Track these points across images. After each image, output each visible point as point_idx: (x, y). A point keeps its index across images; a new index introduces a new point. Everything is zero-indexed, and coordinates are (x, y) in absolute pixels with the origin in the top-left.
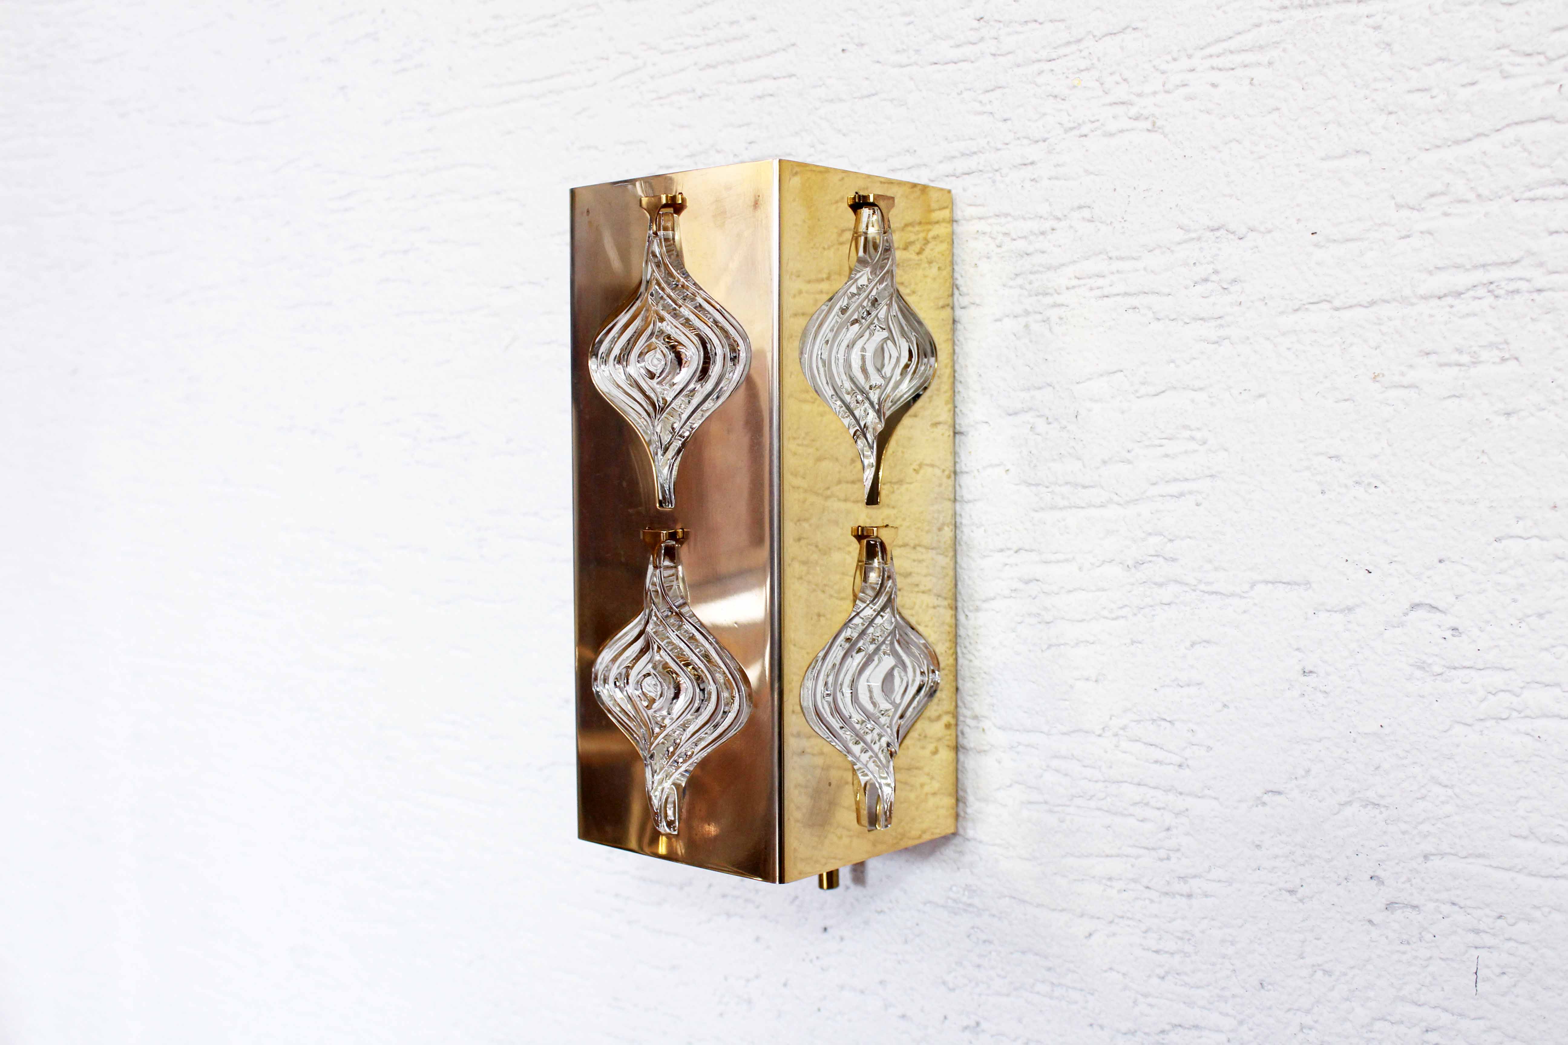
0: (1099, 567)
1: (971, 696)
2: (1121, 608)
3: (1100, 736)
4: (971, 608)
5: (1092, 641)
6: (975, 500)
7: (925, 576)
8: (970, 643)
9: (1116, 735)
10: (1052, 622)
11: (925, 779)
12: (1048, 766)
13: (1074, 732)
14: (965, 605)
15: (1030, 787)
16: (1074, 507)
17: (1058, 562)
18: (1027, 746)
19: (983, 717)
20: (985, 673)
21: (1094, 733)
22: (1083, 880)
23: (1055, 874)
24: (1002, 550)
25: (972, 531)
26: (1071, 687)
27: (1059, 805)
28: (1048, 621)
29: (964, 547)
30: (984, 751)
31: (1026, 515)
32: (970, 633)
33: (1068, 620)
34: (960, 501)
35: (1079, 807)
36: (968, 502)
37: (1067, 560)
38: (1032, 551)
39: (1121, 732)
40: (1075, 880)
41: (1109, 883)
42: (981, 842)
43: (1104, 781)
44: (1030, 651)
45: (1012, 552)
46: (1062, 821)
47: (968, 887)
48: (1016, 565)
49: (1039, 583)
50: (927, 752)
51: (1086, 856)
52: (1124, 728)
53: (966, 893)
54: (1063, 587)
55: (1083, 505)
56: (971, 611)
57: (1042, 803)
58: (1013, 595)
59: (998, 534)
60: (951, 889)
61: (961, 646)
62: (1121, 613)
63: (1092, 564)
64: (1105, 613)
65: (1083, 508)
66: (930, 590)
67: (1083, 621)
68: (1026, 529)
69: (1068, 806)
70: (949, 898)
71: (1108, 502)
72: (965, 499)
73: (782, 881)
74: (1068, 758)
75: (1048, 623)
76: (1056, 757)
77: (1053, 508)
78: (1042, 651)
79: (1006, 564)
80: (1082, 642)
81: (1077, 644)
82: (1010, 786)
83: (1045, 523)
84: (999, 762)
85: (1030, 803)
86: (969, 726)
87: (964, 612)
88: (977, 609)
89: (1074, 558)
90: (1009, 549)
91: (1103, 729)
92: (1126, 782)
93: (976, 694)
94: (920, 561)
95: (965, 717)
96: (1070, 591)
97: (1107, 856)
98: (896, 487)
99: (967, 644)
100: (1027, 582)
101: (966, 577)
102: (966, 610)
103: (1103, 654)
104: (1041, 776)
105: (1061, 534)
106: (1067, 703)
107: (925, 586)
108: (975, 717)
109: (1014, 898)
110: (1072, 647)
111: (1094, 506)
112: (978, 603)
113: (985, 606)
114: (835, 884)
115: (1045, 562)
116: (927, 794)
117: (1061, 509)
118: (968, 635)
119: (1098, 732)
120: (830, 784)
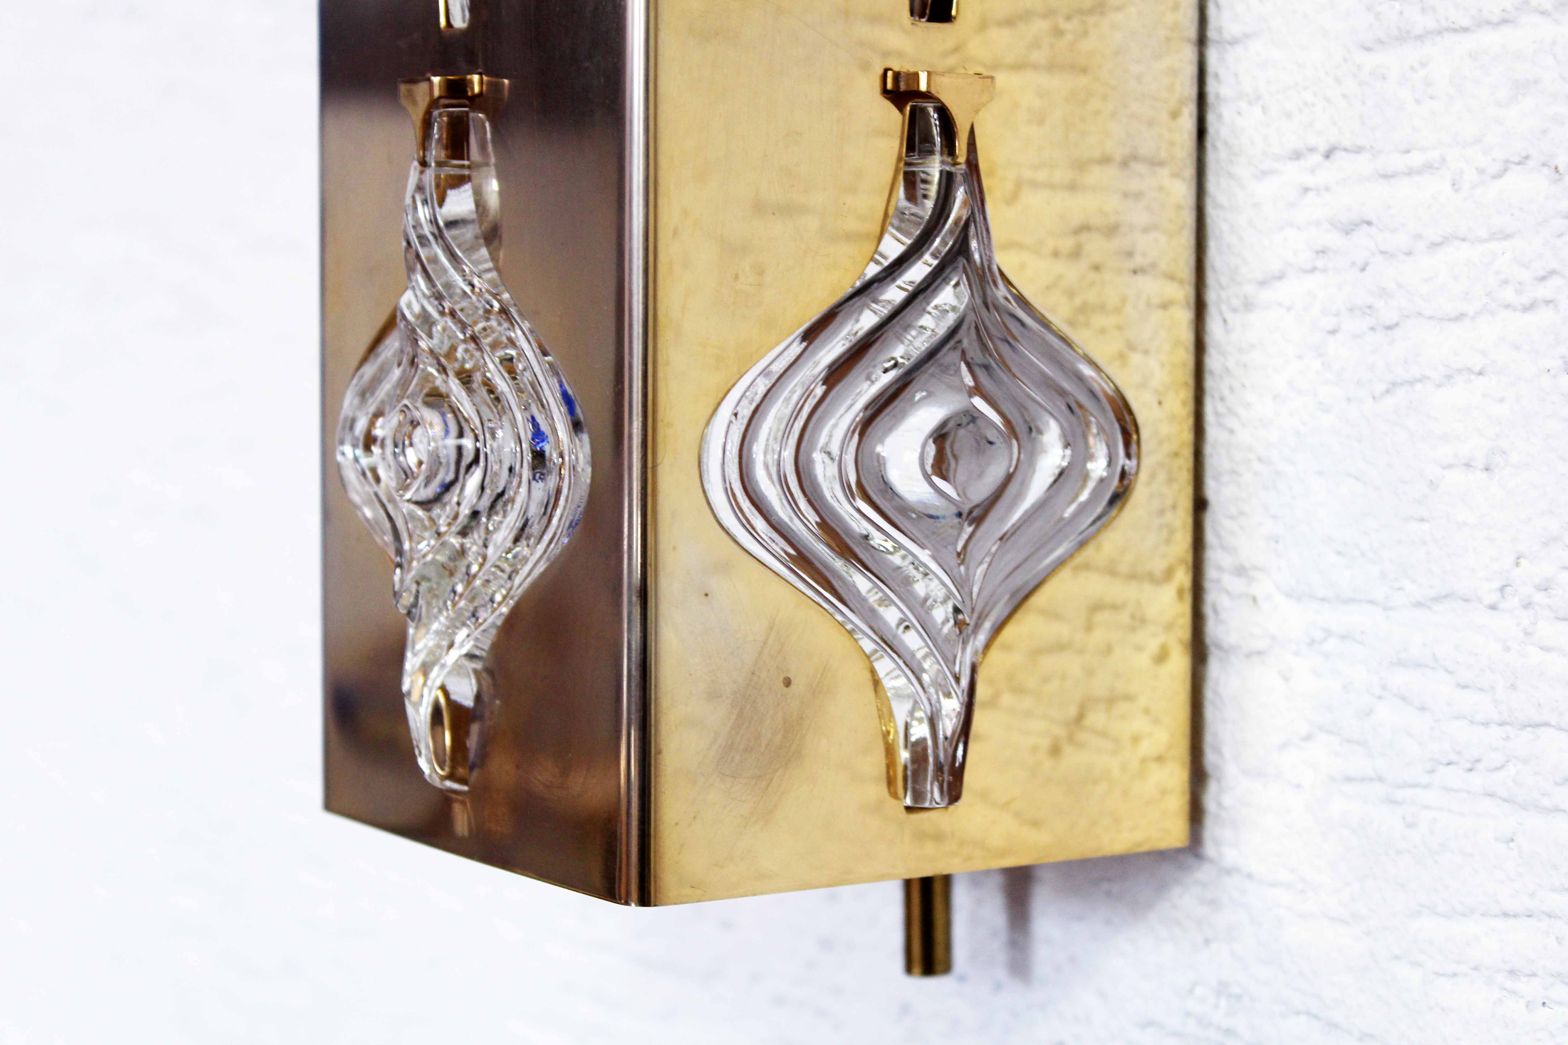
0: (1494, 177)
1: (1232, 518)
2: (1543, 278)
3: (1493, 607)
4: (1235, 302)
5: (1477, 368)
6: (1247, 36)
7: (1146, 230)
8: (1232, 390)
9: (1528, 605)
10: (1397, 325)
11: (1140, 724)
12: (1384, 687)
13: (1436, 599)
14: (1223, 294)
15: (1348, 741)
16: (1447, 30)
17: (1411, 172)
18: (1344, 637)
19: (1256, 568)
20: (1260, 459)
21: (1480, 600)
22: (1455, 975)
23: (1396, 957)
24: (1297, 156)
25: (1239, 113)
26: (1433, 485)
27: (1405, 785)
28: (1388, 322)
29: (1223, 154)
30: (1260, 653)
31: (1345, 60)
32: (1231, 364)
33: (1430, 318)
34: (1218, 42)
35: (1448, 790)
36: (1234, 42)
37: (1429, 167)
38: (1359, 150)
39: (1539, 598)
40: (1438, 974)
41: (1509, 984)
42: (1250, 876)
43: (1502, 724)
44: (1349, 400)
45: (1317, 158)
46: (1411, 825)
47: (1222, 989)
48: (1327, 189)
49: (1373, 230)
50: (1144, 660)
51: (1464, 915)
52: (1544, 588)
53: (1223, 1003)
54: (1419, 237)
55: (1465, 23)
56: (1234, 310)
57: (1371, 779)
58: (1320, 264)
59: (1289, 116)
60: (1191, 991)
61: (1213, 397)
62: (1543, 291)
63: (1481, 171)
64: (1508, 294)
65: (1466, 30)
66: (1154, 265)
67: (1460, 317)
68: (1344, 96)
69: (1426, 786)
70: (1188, 1014)
71: (1517, 9)
72: (1227, 36)
73: (645, 901)
74: (1426, 666)
75: (1389, 328)
76: (1400, 663)
77: (1403, 37)
78: (1374, 398)
79: (1306, 190)
80: (1460, 371)
81: (1449, 377)
82: (1308, 738)
83: (1384, 78)
84: (1286, 679)
85: (1349, 779)
86: (1227, 592)
87: (1221, 313)
88: (1248, 305)
89: (1443, 160)
90: (1312, 150)
91: (1502, 589)
92: (1547, 724)
93: (1242, 513)
94: (1137, 196)
95: (1220, 569)
96: (1435, 245)
97: (1506, 915)
98: (1091, 20)
99: (1226, 392)
100: (1348, 231)
101: (1225, 227)
102: (1224, 308)
103: (1502, 400)
104: (1370, 712)
105: (1418, 102)
106: (1426, 526)
107: (1144, 255)
108: (1241, 571)
109: (1316, 1017)
110: (1439, 386)
111: (1489, 23)
112: (1249, 289)
113: (1265, 295)
114: (938, 967)
115: (1385, 176)
116: (1144, 761)
117: (1420, 38)
118: (1227, 370)
119: (1488, 600)
120: (788, 683)
